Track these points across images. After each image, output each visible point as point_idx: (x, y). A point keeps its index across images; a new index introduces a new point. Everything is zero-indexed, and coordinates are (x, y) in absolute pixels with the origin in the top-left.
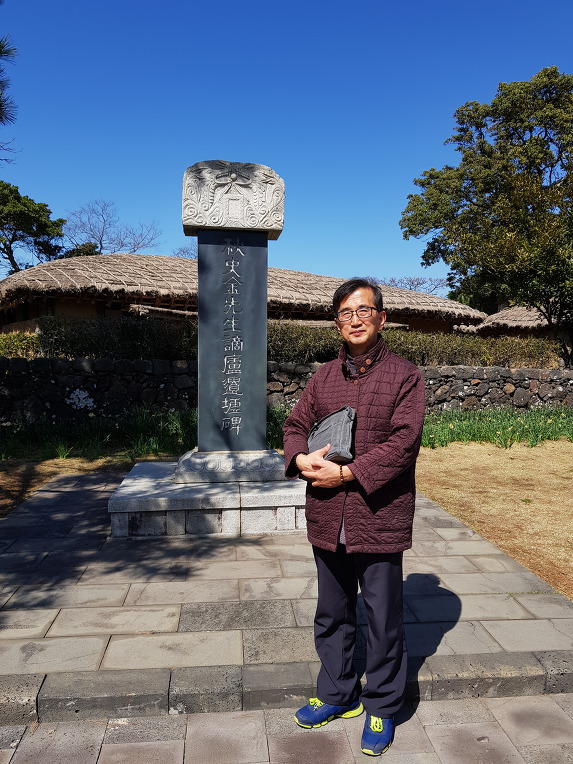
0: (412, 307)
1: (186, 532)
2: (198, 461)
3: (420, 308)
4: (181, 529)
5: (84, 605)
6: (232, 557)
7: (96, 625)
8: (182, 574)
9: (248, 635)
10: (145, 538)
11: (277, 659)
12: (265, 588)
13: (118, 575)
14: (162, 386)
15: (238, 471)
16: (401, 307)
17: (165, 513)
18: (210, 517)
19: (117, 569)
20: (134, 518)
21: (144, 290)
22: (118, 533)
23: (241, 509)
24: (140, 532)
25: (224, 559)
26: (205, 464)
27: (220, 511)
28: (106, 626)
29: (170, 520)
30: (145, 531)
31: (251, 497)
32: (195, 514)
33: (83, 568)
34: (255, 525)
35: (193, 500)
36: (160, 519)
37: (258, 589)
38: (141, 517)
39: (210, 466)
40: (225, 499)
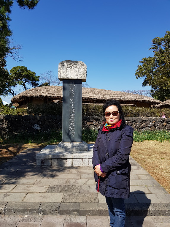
0: (137, 99)
1: (57, 165)
2: (62, 144)
3: (139, 99)
4: (55, 163)
5: (23, 184)
6: (68, 172)
7: (25, 189)
8: (53, 176)
9: (65, 194)
10: (45, 166)
11: (71, 201)
12: (74, 181)
13: (35, 176)
14: (59, 123)
15: (73, 147)
16: (133, 99)
17: (51, 159)
18: (64, 161)
19: (36, 175)
20: (43, 161)
21: (57, 96)
22: (38, 164)
23: (72, 159)
24: (44, 164)
25: (66, 173)
26: (64, 145)
27: (67, 159)
28: (27, 190)
29: (52, 161)
30: (45, 165)
31: (76, 155)
32: (60, 160)
33: (26, 174)
34: (76, 163)
35: (59, 156)
36: (50, 161)
37: (72, 182)
38: (45, 160)
39: (65, 146)
40: (68, 155)
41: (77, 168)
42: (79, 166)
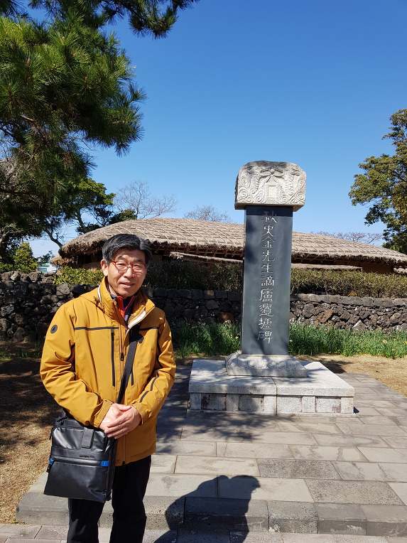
0: (363, 255)
1: (239, 409)
2: (243, 360)
3: (370, 255)
4: (236, 406)
5: (191, 454)
6: (277, 429)
7: (204, 468)
9: (310, 483)
10: (212, 412)
11: (336, 500)
12: (309, 452)
13: (204, 435)
14: (197, 307)
15: (270, 368)
16: (356, 255)
17: (225, 395)
18: (257, 401)
19: (203, 432)
20: (205, 398)
21: (180, 242)
22: (194, 406)
23: (277, 396)
24: (209, 407)
25: (271, 430)
26: (247, 362)
27: (263, 396)
28: (211, 469)
29: (229, 399)
30: (211, 408)
31: (284, 387)
32: (246, 397)
33: (180, 429)
34: (286, 408)
35: (244, 387)
36: (222, 399)
37: (305, 452)
38: (209, 397)
39: (251, 364)
40: (266, 388)
41: (290, 418)
42: (293, 415)
